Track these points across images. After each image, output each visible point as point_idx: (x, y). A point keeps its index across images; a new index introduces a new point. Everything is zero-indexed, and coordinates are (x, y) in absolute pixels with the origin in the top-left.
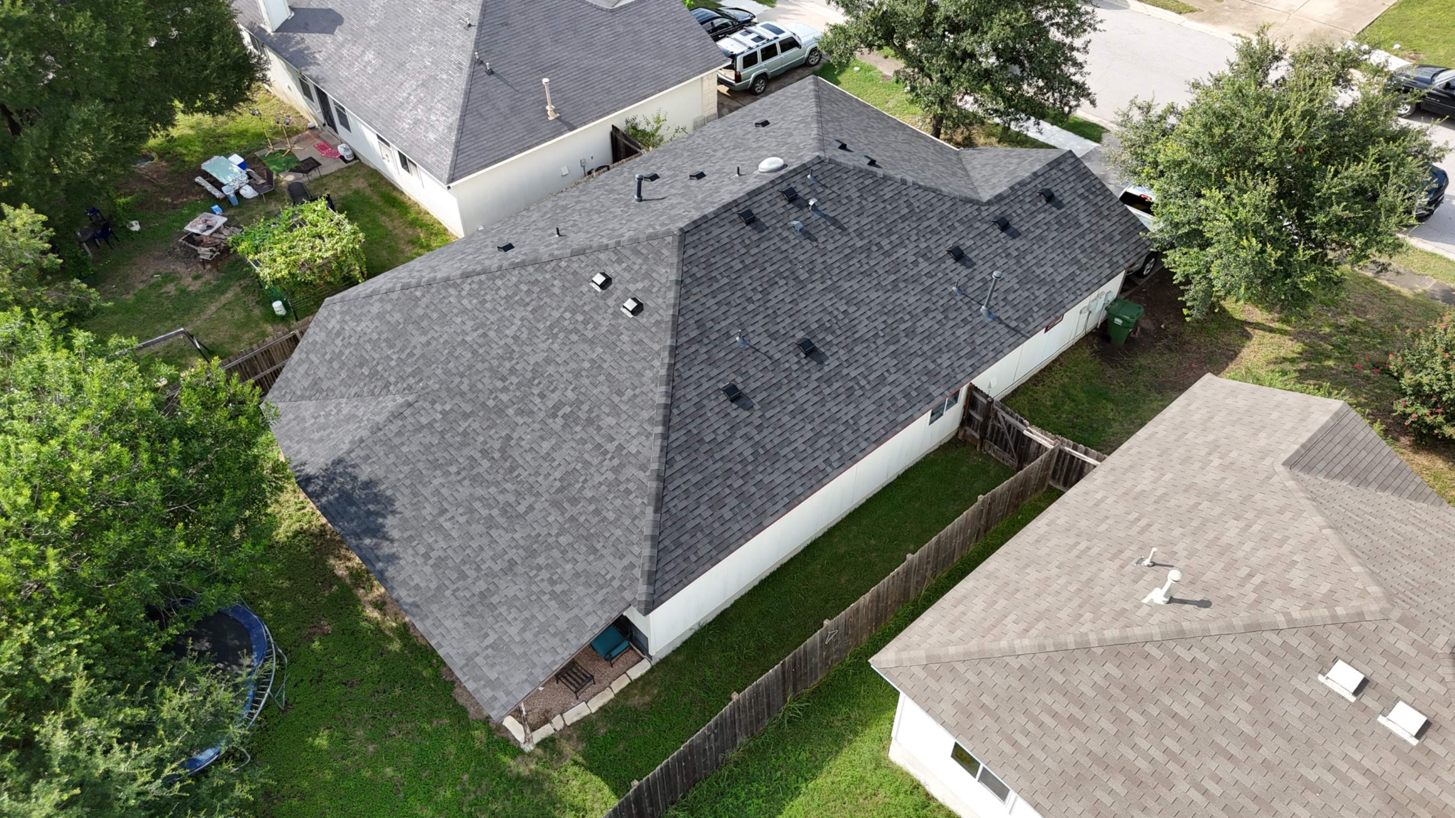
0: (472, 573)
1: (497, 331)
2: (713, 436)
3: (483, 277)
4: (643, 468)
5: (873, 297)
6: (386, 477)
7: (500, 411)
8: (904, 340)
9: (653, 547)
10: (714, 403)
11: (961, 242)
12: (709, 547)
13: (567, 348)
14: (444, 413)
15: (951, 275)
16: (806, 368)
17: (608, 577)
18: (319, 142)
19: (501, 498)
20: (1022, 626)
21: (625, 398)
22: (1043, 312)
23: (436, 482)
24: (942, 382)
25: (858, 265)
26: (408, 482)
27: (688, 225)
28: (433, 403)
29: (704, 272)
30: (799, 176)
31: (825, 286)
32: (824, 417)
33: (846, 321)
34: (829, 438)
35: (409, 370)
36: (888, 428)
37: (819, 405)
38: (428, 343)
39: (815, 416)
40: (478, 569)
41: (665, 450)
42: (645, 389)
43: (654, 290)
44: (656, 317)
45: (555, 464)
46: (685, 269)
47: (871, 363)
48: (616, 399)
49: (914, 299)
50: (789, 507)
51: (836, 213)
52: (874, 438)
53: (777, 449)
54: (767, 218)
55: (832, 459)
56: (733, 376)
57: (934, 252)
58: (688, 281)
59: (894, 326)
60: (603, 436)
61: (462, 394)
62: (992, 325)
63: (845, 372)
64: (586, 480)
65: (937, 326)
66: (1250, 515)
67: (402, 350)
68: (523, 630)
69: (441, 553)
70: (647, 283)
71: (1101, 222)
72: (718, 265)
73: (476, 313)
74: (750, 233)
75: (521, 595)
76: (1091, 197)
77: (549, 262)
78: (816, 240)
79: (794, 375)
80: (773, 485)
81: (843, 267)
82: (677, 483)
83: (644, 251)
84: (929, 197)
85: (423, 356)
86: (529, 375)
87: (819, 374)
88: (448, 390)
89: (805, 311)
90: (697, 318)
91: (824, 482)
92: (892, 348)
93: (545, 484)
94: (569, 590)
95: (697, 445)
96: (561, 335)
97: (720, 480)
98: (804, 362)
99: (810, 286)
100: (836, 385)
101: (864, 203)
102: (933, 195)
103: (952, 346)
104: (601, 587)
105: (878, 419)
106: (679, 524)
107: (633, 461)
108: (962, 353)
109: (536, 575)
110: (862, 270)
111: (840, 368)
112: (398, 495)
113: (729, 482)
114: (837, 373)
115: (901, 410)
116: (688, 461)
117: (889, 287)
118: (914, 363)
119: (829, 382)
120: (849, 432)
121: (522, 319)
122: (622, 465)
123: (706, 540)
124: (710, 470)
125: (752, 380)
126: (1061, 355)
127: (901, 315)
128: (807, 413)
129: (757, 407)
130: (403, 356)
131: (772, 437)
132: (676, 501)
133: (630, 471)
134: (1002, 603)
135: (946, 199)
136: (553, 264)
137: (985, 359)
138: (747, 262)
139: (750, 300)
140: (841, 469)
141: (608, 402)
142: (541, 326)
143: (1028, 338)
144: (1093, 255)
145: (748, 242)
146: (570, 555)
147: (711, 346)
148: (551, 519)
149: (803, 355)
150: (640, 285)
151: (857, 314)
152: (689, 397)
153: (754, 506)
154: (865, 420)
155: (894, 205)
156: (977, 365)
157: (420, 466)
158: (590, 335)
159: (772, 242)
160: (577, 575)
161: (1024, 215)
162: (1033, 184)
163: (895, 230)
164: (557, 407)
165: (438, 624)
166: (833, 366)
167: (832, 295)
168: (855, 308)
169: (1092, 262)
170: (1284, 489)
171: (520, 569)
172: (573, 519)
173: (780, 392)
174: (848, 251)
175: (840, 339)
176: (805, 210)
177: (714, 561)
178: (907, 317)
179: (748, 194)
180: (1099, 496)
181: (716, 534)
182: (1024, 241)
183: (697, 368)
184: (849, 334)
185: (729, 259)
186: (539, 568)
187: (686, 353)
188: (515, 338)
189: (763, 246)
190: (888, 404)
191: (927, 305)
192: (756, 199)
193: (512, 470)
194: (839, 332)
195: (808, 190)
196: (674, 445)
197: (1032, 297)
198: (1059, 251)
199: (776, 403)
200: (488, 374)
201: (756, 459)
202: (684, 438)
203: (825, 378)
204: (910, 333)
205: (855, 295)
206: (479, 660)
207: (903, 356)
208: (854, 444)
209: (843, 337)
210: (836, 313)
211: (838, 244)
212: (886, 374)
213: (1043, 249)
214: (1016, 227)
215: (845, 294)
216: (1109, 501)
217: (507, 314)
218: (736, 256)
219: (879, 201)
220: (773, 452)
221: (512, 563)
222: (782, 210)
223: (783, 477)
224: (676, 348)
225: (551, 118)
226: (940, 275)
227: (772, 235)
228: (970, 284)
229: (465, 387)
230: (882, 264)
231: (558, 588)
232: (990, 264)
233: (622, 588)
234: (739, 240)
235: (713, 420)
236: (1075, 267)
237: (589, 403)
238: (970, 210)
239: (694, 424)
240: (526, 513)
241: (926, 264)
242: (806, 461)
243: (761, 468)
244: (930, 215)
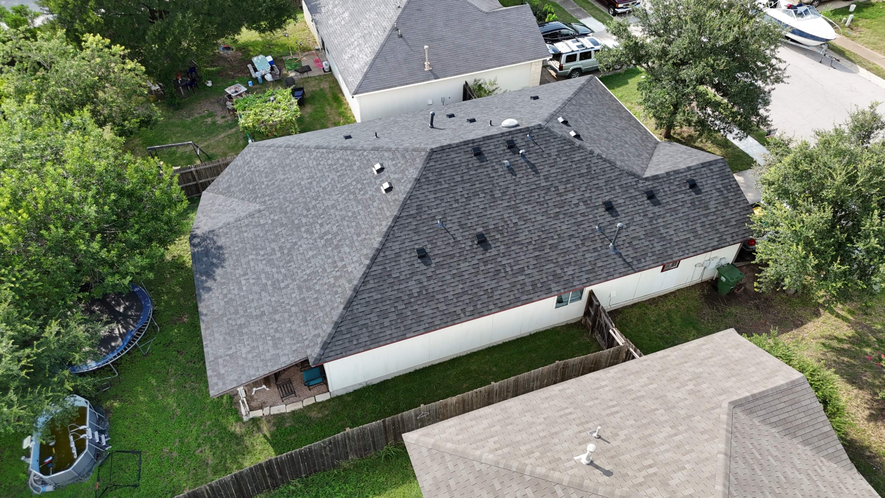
0: (241, 312)
1: (318, 183)
2: (398, 275)
3: (324, 150)
4: (350, 282)
5: (538, 219)
6: (229, 247)
7: (298, 228)
8: (547, 251)
9: (334, 328)
10: (407, 256)
11: (615, 199)
12: (367, 339)
13: (345, 202)
14: (273, 220)
15: (599, 218)
16: (475, 251)
17: (305, 337)
18: (317, 58)
19: (276, 276)
20: (497, 446)
21: (360, 239)
22: (654, 257)
23: (250, 257)
24: (562, 283)
25: (537, 197)
26: (238, 253)
27: (437, 148)
28: (271, 213)
29: (435, 178)
30: (522, 134)
31: (509, 204)
32: (473, 283)
33: (514, 229)
34: (471, 296)
35: (269, 192)
36: (512, 301)
37: (473, 275)
38: (284, 180)
39: (468, 281)
40: (246, 311)
41: (366, 275)
42: (371, 237)
43: (402, 181)
44: (396, 197)
45: (310, 265)
46: (424, 173)
47: (519, 259)
48: (355, 238)
49: (565, 227)
50: (427, 330)
51: (536, 162)
52: (500, 305)
53: (435, 294)
54: (489, 155)
55: (467, 310)
56: (426, 243)
57: (593, 201)
58: (424, 180)
59: (545, 240)
60: (339, 257)
61: (286, 213)
62: (614, 257)
63: (499, 259)
64: (320, 279)
65: (574, 248)
66: (681, 428)
67: (270, 181)
68: (249, 352)
69: (233, 296)
70: (401, 175)
71: (725, 210)
72: (445, 176)
73: (313, 170)
74: (475, 161)
75: (258, 333)
76: (725, 192)
77: (358, 151)
78: (516, 175)
79: (465, 253)
80: (423, 314)
81: (526, 196)
82: (364, 296)
83: (408, 157)
84: (604, 166)
85: (278, 186)
86: (321, 211)
87: (481, 257)
88: (281, 208)
89: (489, 216)
90: (419, 203)
91: (456, 322)
92: (537, 253)
93: (301, 275)
94: (282, 338)
95: (386, 278)
96: (346, 194)
97: (392, 302)
98: (475, 246)
99: (500, 202)
100: (490, 266)
101: (558, 159)
102: (608, 165)
103: (579, 263)
104: (298, 342)
105: (508, 294)
106: (355, 320)
107: (347, 275)
108: (584, 269)
109: (271, 324)
110: (538, 200)
111: (497, 257)
112: (230, 258)
113: (396, 305)
114: (494, 259)
115: (526, 293)
116: (376, 285)
117: (552, 216)
118: (548, 267)
119: (486, 263)
120: (486, 296)
121: (332, 179)
122: (340, 276)
123: (367, 334)
124: (388, 294)
125: (437, 248)
126: (678, 290)
127: (552, 234)
128: (463, 278)
129: (433, 265)
130: (270, 184)
131: (434, 286)
132: (359, 306)
133: (343, 281)
134: (498, 428)
135: (616, 170)
136: (361, 152)
137: (599, 277)
138: (465, 178)
139: (457, 201)
140: (470, 318)
141: (351, 238)
142: (339, 185)
143: (636, 272)
144: (709, 230)
145: (471, 166)
146: (292, 319)
147: (421, 222)
148: (293, 295)
149: (476, 242)
150: (396, 176)
151: (523, 227)
152: (393, 248)
153: (405, 323)
154: (499, 292)
155: (578, 166)
156: (591, 279)
157: (248, 246)
158: (359, 197)
159: (486, 170)
160: (290, 331)
161: (669, 192)
162: (685, 174)
163: (572, 181)
164: (325, 234)
165: (212, 334)
166: (493, 254)
167: (512, 211)
168: (523, 223)
169: (706, 235)
170: (718, 420)
171: (265, 318)
172: (304, 299)
173: (452, 261)
174: (534, 187)
175: (504, 239)
176: (517, 155)
177: (366, 348)
178: (556, 237)
179: (483, 138)
180: (603, 383)
181: (374, 332)
182: (661, 209)
183: (406, 233)
184: (512, 237)
185: (454, 174)
186: (274, 321)
187: (403, 222)
188: (324, 189)
189: (479, 171)
190: (519, 287)
191: (574, 233)
192: (487, 141)
193: (289, 262)
194: (506, 234)
195: (524, 144)
196: (372, 274)
197: (651, 246)
198: (685, 222)
199: (447, 266)
200: (302, 205)
201: (419, 296)
202: (380, 271)
203: (485, 260)
204: (553, 247)
205: (527, 214)
206: (221, 361)
207: (542, 260)
208: (485, 305)
209: (507, 238)
210: (509, 222)
211: (528, 181)
212: (526, 268)
213: (673, 217)
214: (659, 199)
215: (521, 212)
216: (607, 389)
217: (327, 174)
218: (459, 173)
219: (569, 161)
220: (431, 294)
221: (263, 313)
222: (502, 152)
223: (431, 312)
224: (398, 218)
225: (426, 70)
226: (591, 216)
227: (487, 166)
228: (609, 227)
229: (288, 209)
230: (554, 200)
231: (277, 335)
232: (630, 218)
233: (308, 346)
234: (466, 164)
235: (402, 265)
236: (692, 235)
237: (341, 236)
238: (631, 181)
239: (390, 265)
240: (284, 288)
241: (584, 207)
242: (450, 306)
243: (419, 302)
244: (600, 178)
